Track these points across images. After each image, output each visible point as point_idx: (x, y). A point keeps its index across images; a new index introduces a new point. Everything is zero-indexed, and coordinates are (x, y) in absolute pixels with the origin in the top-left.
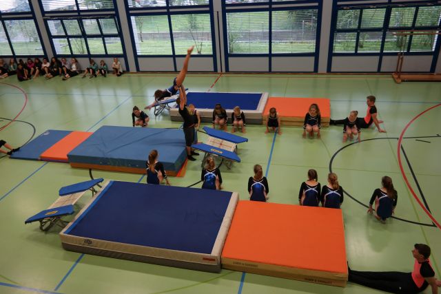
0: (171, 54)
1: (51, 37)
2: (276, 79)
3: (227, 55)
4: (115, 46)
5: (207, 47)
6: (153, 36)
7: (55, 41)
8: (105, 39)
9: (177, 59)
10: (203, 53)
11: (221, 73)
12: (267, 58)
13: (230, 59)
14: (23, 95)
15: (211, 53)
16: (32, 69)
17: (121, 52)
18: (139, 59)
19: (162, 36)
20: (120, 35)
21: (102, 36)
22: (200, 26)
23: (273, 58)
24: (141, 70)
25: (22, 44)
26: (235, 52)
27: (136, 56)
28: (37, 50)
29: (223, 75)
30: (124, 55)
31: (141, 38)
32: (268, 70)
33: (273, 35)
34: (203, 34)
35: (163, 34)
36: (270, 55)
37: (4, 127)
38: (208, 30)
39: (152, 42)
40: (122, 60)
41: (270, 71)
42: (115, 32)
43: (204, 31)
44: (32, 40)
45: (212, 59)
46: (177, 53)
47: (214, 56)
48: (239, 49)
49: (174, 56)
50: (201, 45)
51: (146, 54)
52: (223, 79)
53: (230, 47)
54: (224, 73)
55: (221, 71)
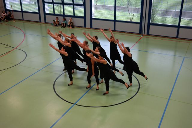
0: (113, 19)
1: (44, 2)
2: (180, 43)
3: (149, 24)
4: (80, 11)
5: (137, 18)
6: (104, 7)
7: (46, 5)
8: (75, 6)
9: (116, 23)
10: (133, 21)
11: (144, 35)
12: (177, 29)
13: (151, 26)
14: (23, 35)
15: (139, 21)
17: (83, 15)
18: (93, 21)
19: (109, 8)
20: (84, 5)
21: (73, 5)
22: (134, 3)
23: (180, 29)
24: (93, 27)
25: (27, 5)
26: (154, 22)
27: (91, 19)
28: (35, 9)
30: (84, 17)
31: (96, 8)
32: (176, 36)
33: (183, 14)
34: (135, 9)
35: (110, 6)
36: (179, 27)
37: (10, 52)
38: (139, 7)
39: (102, 11)
40: (83, 19)
41: (177, 37)
42: (81, 3)
43: (136, 7)
44: (33, 3)
45: (139, 25)
46: (117, 19)
47: (141, 23)
48: (158, 20)
49: (115, 21)
50: (133, 16)
51: (98, 18)
52: (144, 39)
53: (152, 19)
54: (145, 35)
55: (144, 34)
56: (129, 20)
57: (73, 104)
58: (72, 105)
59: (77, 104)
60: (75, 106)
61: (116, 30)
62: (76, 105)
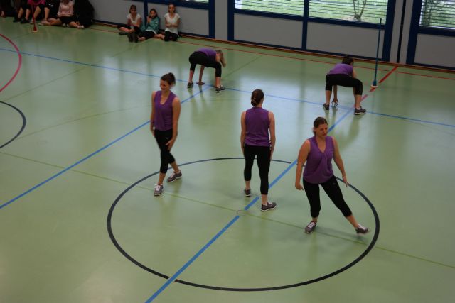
0: (301, 13)
3: (416, 29)
5: (375, 9)
9: (310, 25)
10: (364, 19)
11: (397, 65)
13: (421, 38)
14: (16, 56)
15: (382, 21)
16: (38, 9)
18: (236, 16)
24: (235, 38)
26: (433, 25)
27: (232, 11)
29: (399, 69)
30: (210, 7)
40: (206, 13)
45: (382, 33)
46: (311, 14)
47: (387, 28)
48: (443, 17)
49: (306, 19)
50: (365, 4)
51: (252, 8)
52: (398, 78)
53: (425, 12)
54: (401, 66)
55: (398, 61)
56: (350, 18)
57: (167, 277)
58: (166, 280)
59: (178, 278)
60: (174, 284)
61: (308, 47)
62: (177, 281)
